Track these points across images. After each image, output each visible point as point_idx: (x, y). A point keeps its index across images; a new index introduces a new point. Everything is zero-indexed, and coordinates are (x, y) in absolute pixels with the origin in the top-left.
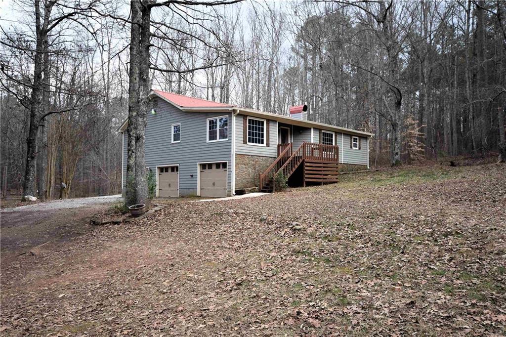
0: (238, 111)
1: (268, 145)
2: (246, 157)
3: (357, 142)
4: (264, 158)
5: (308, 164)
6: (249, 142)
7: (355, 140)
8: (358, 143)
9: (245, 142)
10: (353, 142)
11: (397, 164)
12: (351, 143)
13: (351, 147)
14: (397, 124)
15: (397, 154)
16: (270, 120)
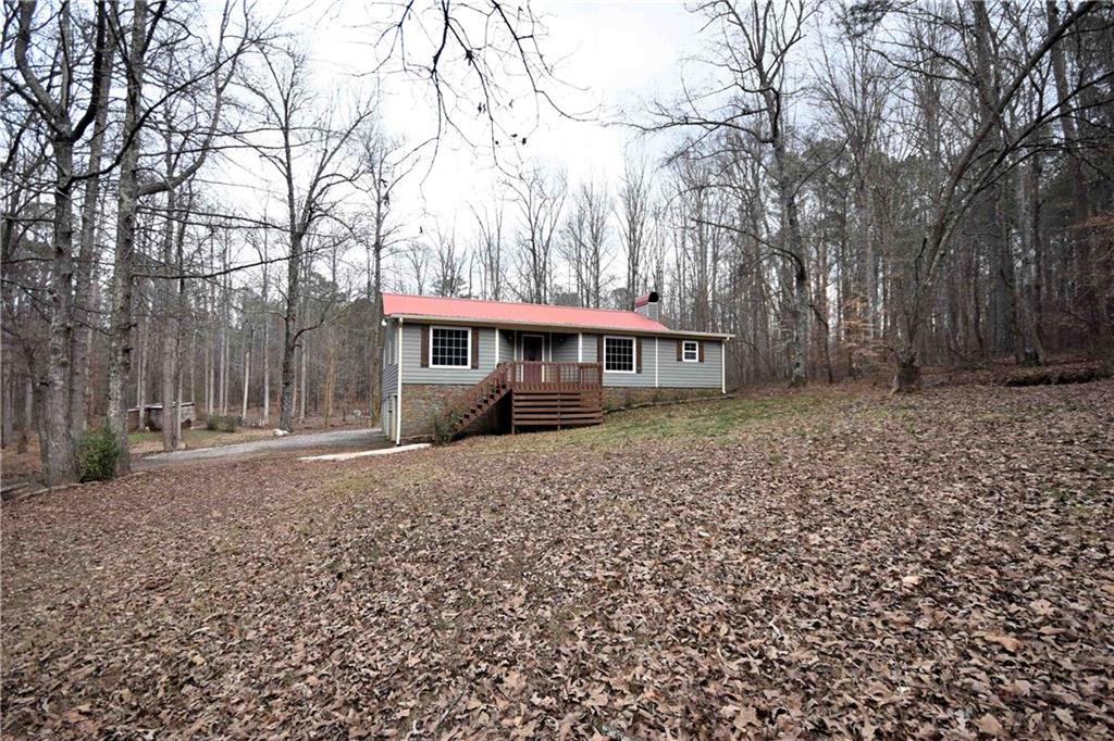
0: (401, 320)
1: (474, 367)
2: (427, 387)
3: (694, 349)
4: (467, 388)
5: (522, 397)
6: (435, 362)
7: (691, 347)
8: (697, 352)
9: (425, 364)
10: (684, 351)
11: (798, 383)
12: (680, 352)
13: (680, 359)
14: (799, 313)
15: (798, 365)
16: (480, 328)
